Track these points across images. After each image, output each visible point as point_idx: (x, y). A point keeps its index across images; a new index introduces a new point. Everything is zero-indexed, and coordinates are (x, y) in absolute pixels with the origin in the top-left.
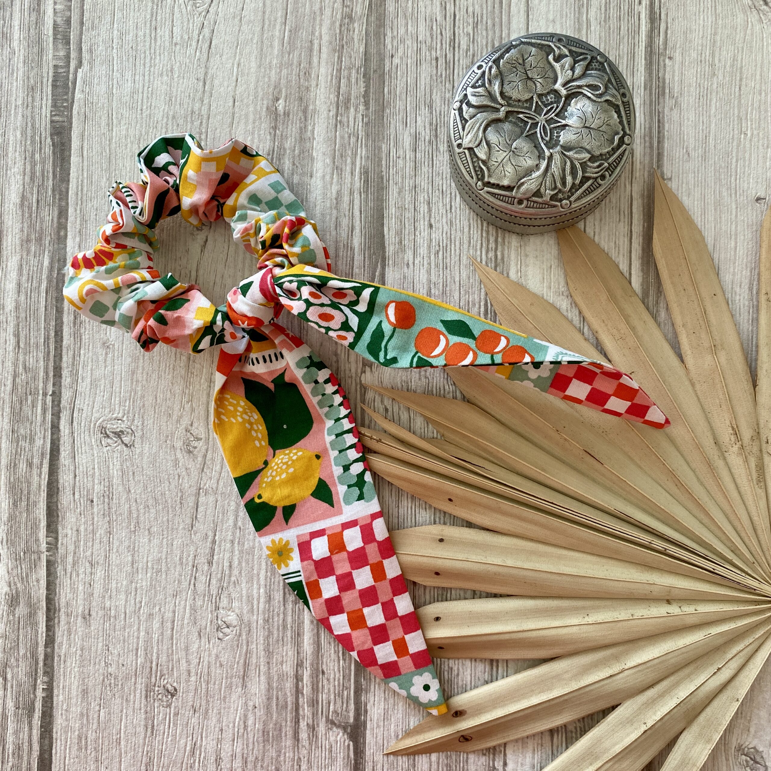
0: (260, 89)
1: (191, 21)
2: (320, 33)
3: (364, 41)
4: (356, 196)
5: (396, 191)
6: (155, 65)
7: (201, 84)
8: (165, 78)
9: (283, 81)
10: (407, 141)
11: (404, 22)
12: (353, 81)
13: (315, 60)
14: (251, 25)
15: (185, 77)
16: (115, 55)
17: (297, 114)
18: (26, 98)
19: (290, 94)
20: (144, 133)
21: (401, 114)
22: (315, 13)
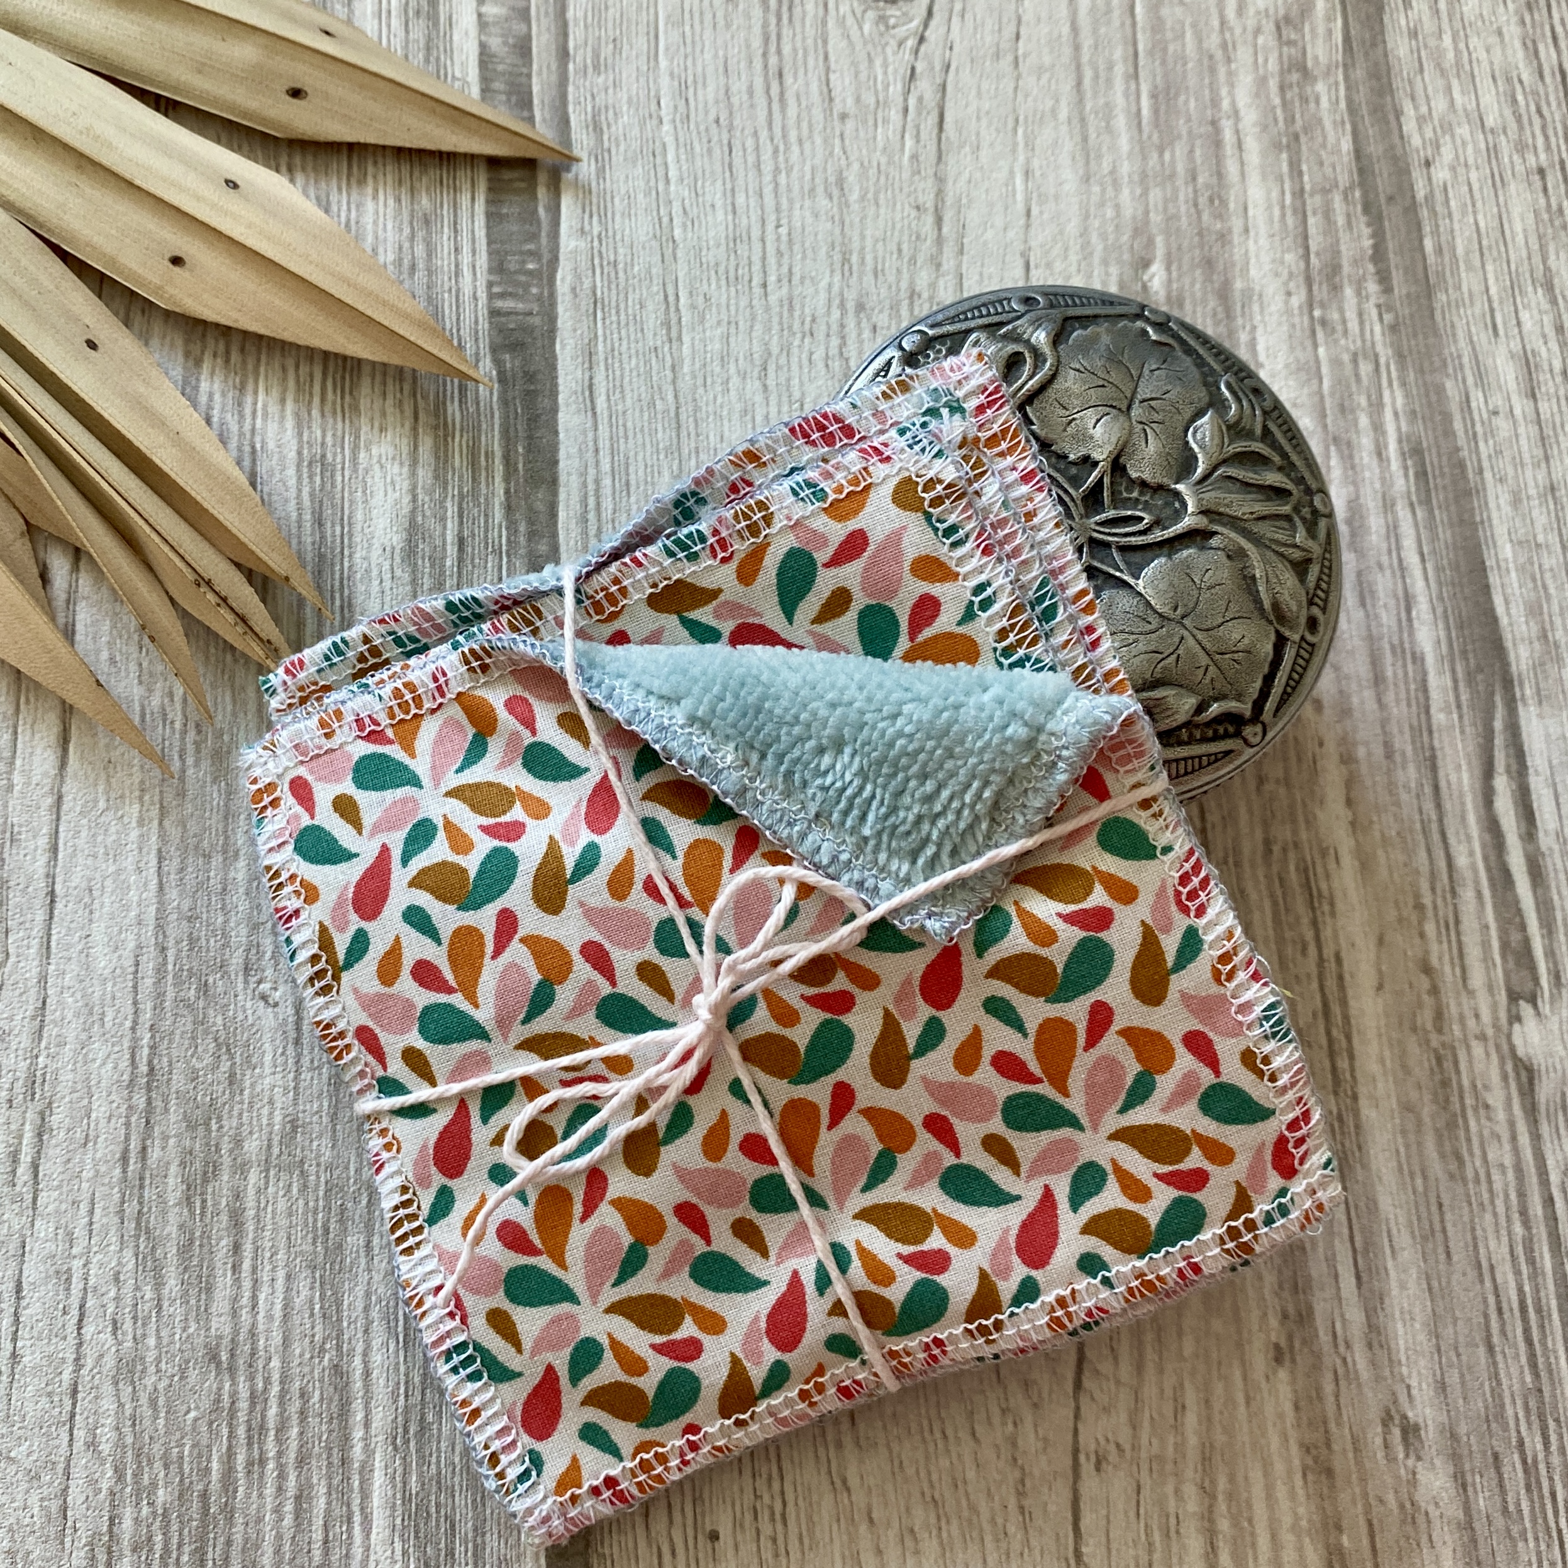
0: (1094, 238)
1: (878, 62)
2: (1233, 103)
3: (1348, 127)
4: (1403, 512)
5: (1505, 499)
6: (789, 170)
7: (929, 219)
8: (823, 202)
9: (1155, 218)
10: (1507, 373)
11: (1440, 83)
12: (1341, 221)
13: (1232, 168)
14: (1046, 77)
15: (882, 201)
16: (669, 140)
17: (1204, 301)
18: (406, 245)
19: (1179, 248)
20: (775, 350)
21: (1478, 304)
22: (1211, 57)
